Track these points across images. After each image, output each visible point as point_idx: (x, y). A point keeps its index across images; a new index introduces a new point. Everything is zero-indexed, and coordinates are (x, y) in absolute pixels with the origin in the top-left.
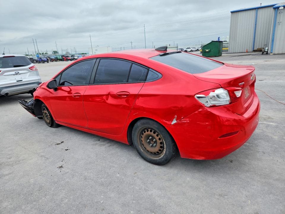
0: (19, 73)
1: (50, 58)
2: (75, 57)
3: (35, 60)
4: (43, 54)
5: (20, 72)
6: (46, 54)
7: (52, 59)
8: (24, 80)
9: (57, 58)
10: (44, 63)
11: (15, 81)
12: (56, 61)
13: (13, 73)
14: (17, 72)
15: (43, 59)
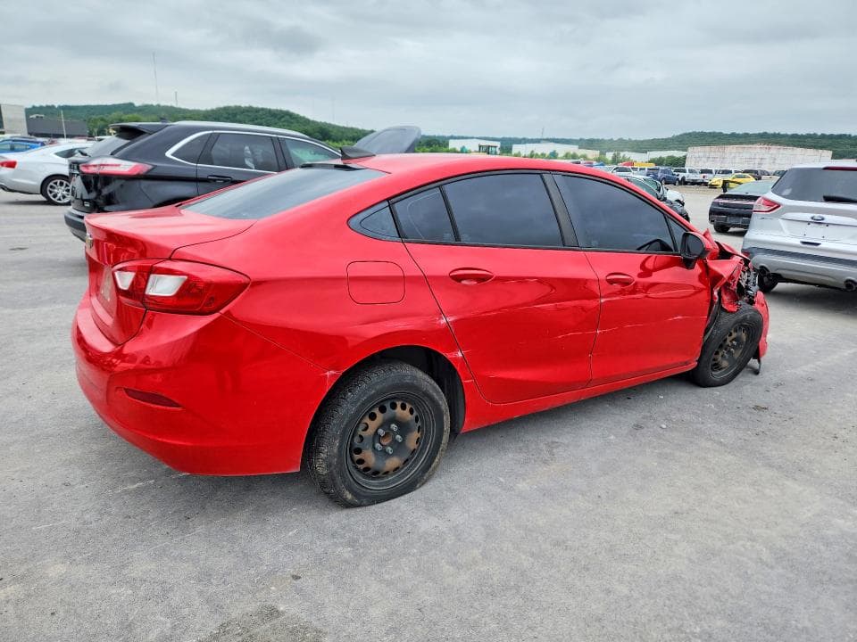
0: (823, 219)
5: (828, 218)
8: (824, 245)
11: (797, 242)
13: (807, 216)
14: (817, 216)
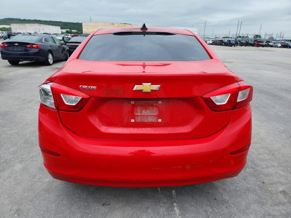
1: (240, 42)
2: (270, 44)
3: (224, 42)
4: (243, 37)
6: (246, 37)
7: (242, 43)
9: (248, 42)
10: (231, 46)
12: (245, 46)
15: (231, 42)
